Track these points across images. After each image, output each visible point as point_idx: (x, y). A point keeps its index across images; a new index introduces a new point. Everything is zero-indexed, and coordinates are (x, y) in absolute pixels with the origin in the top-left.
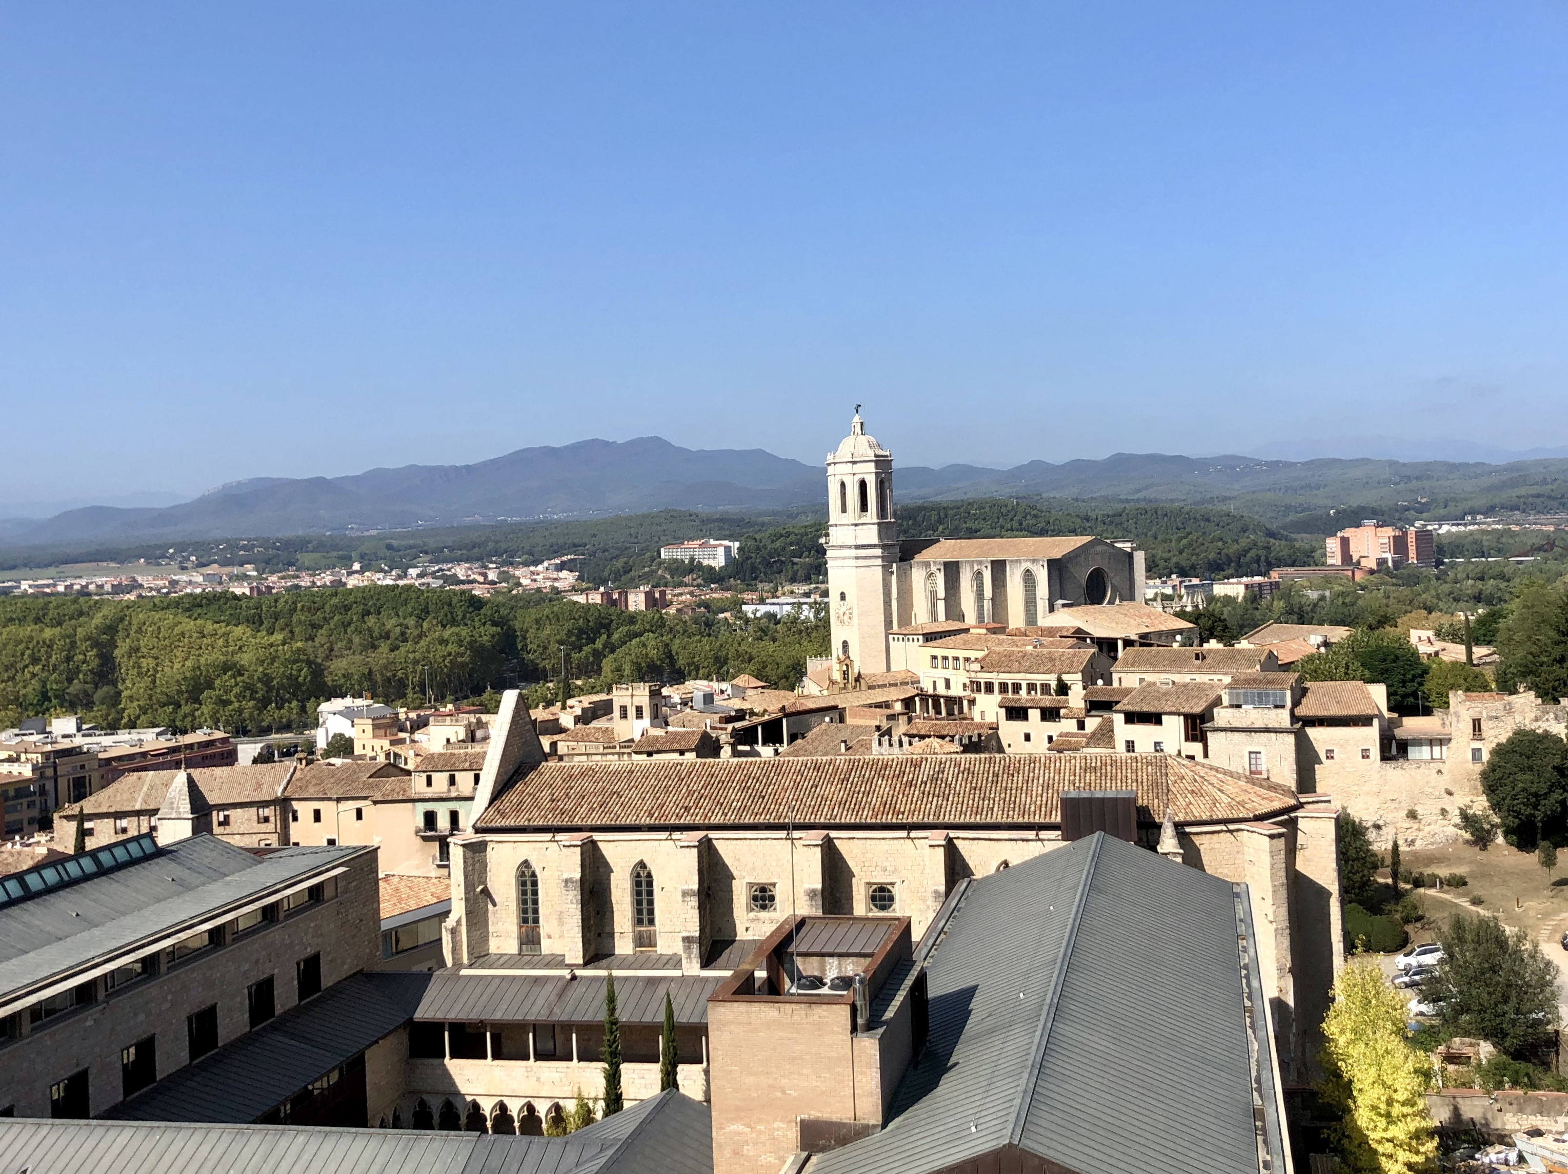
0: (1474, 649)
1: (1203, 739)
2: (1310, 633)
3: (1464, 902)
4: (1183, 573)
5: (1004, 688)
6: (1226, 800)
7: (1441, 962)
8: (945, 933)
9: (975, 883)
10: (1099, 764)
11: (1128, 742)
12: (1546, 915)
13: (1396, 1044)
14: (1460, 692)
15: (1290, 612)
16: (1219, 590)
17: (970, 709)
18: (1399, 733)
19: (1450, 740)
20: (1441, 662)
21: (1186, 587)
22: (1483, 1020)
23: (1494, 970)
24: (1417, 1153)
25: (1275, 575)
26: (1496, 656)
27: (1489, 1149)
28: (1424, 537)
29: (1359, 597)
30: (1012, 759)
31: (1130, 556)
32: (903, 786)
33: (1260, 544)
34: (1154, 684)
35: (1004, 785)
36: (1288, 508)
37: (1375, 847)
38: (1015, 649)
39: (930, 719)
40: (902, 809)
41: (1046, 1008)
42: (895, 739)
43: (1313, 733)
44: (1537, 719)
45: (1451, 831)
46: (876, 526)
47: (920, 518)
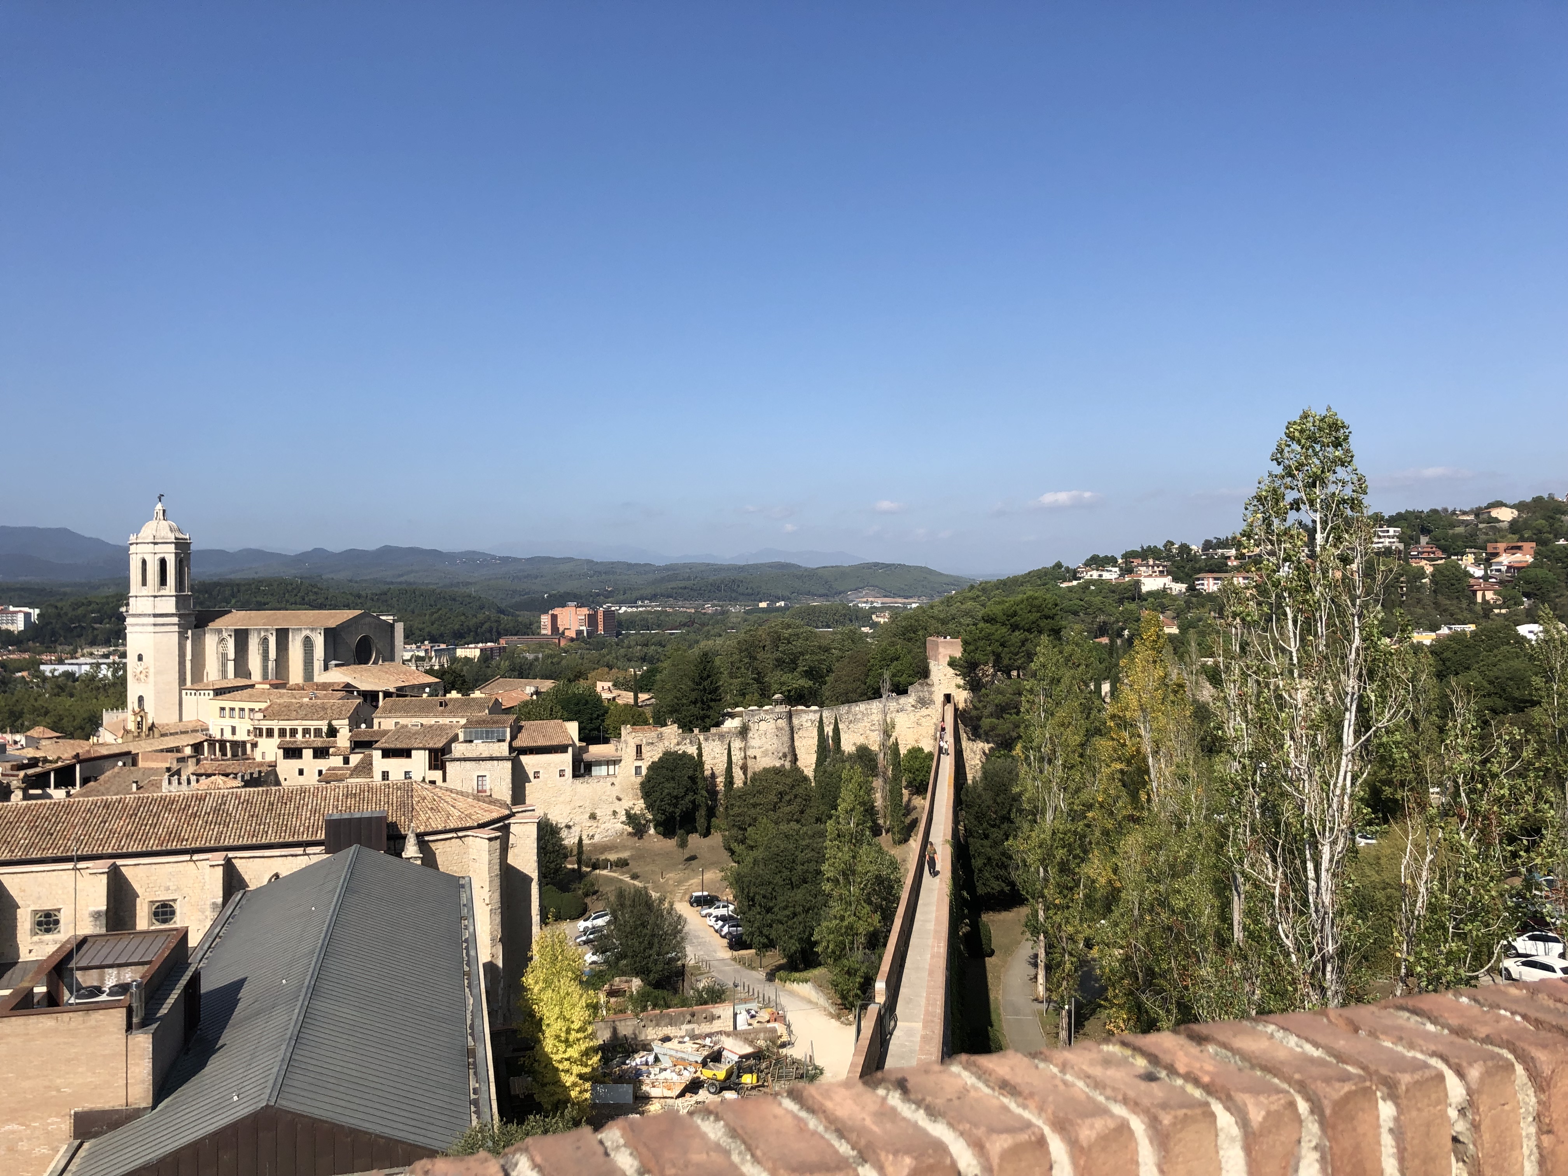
0: (640, 695)
1: (443, 768)
2: (526, 685)
3: (626, 878)
4: (434, 640)
5: (282, 732)
6: (457, 813)
7: (609, 923)
8: (220, 937)
9: (248, 894)
10: (358, 791)
11: (383, 772)
12: (680, 883)
13: (575, 989)
14: (629, 726)
15: (513, 670)
16: (461, 653)
17: (252, 750)
18: (586, 757)
19: (621, 760)
20: (617, 704)
21: (435, 651)
22: (635, 962)
23: (644, 925)
24: (586, 1066)
25: (503, 642)
26: (653, 700)
27: (636, 1056)
28: (608, 614)
29: (563, 658)
30: (286, 791)
31: (392, 626)
32: (188, 818)
33: (492, 619)
34: (407, 726)
35: (278, 812)
36: (514, 591)
37: (566, 842)
38: (294, 701)
39: (216, 760)
40: (186, 837)
41: (304, 990)
42: (184, 778)
43: (524, 759)
44: (678, 744)
45: (619, 826)
46: (174, 598)
47: (215, 593)
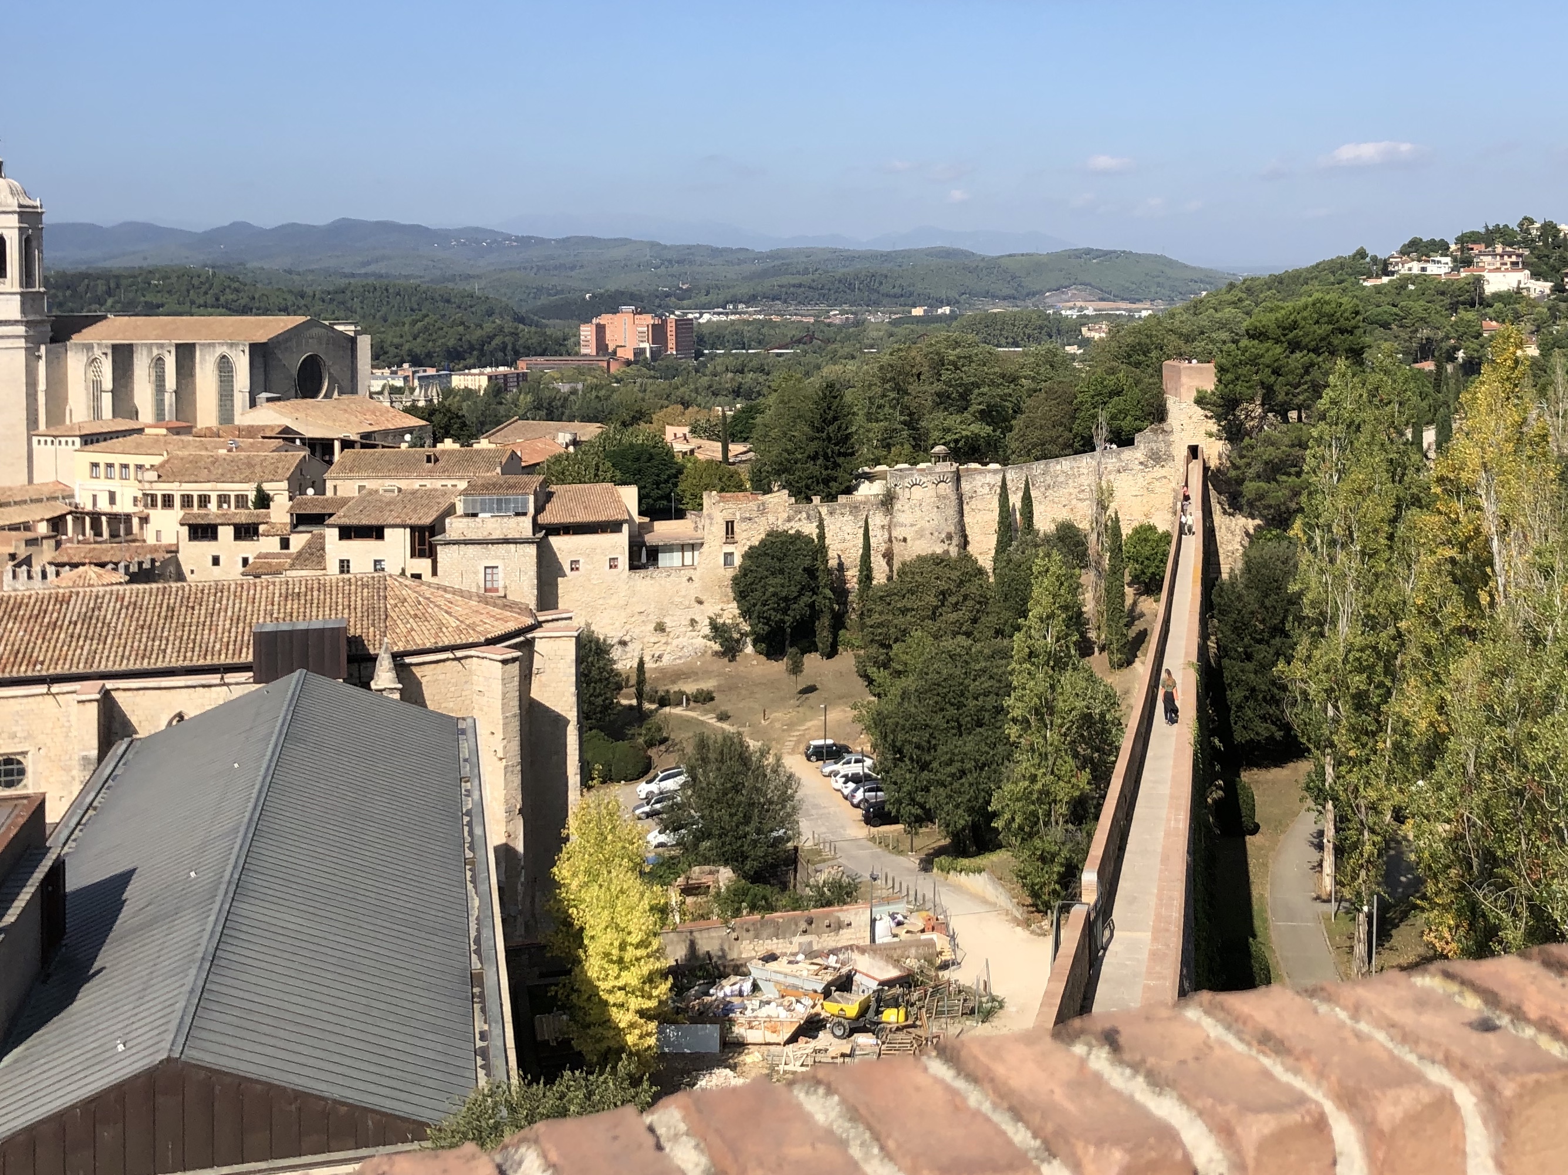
0: (731, 447)
1: (435, 555)
2: (558, 430)
3: (711, 719)
4: (417, 362)
5: (187, 501)
6: (454, 623)
7: (684, 786)
8: (95, 809)
9: (137, 744)
10: (303, 589)
11: (342, 561)
12: (791, 726)
13: (632, 883)
14: (714, 493)
15: (538, 408)
16: (458, 381)
17: (141, 528)
18: (650, 539)
19: (702, 544)
20: (696, 461)
21: (420, 378)
22: (723, 844)
23: (737, 789)
24: (650, 997)
25: (522, 366)
26: (752, 454)
27: (724, 982)
28: (683, 325)
29: (614, 390)
30: (194, 590)
31: (353, 341)
32: (43, 629)
33: (506, 330)
34: (377, 491)
35: (181, 620)
36: (540, 289)
37: (618, 666)
38: (203, 453)
39: (86, 542)
40: (41, 658)
41: (223, 887)
42: (37, 569)
43: (557, 542)
44: (789, 520)
45: (701, 643)
46: (18, 297)
47: (81, 289)
